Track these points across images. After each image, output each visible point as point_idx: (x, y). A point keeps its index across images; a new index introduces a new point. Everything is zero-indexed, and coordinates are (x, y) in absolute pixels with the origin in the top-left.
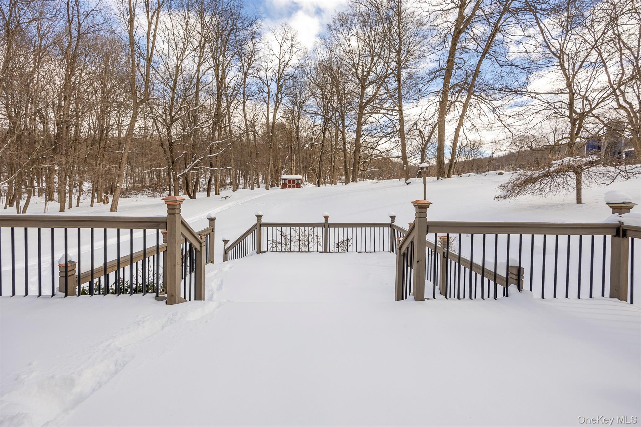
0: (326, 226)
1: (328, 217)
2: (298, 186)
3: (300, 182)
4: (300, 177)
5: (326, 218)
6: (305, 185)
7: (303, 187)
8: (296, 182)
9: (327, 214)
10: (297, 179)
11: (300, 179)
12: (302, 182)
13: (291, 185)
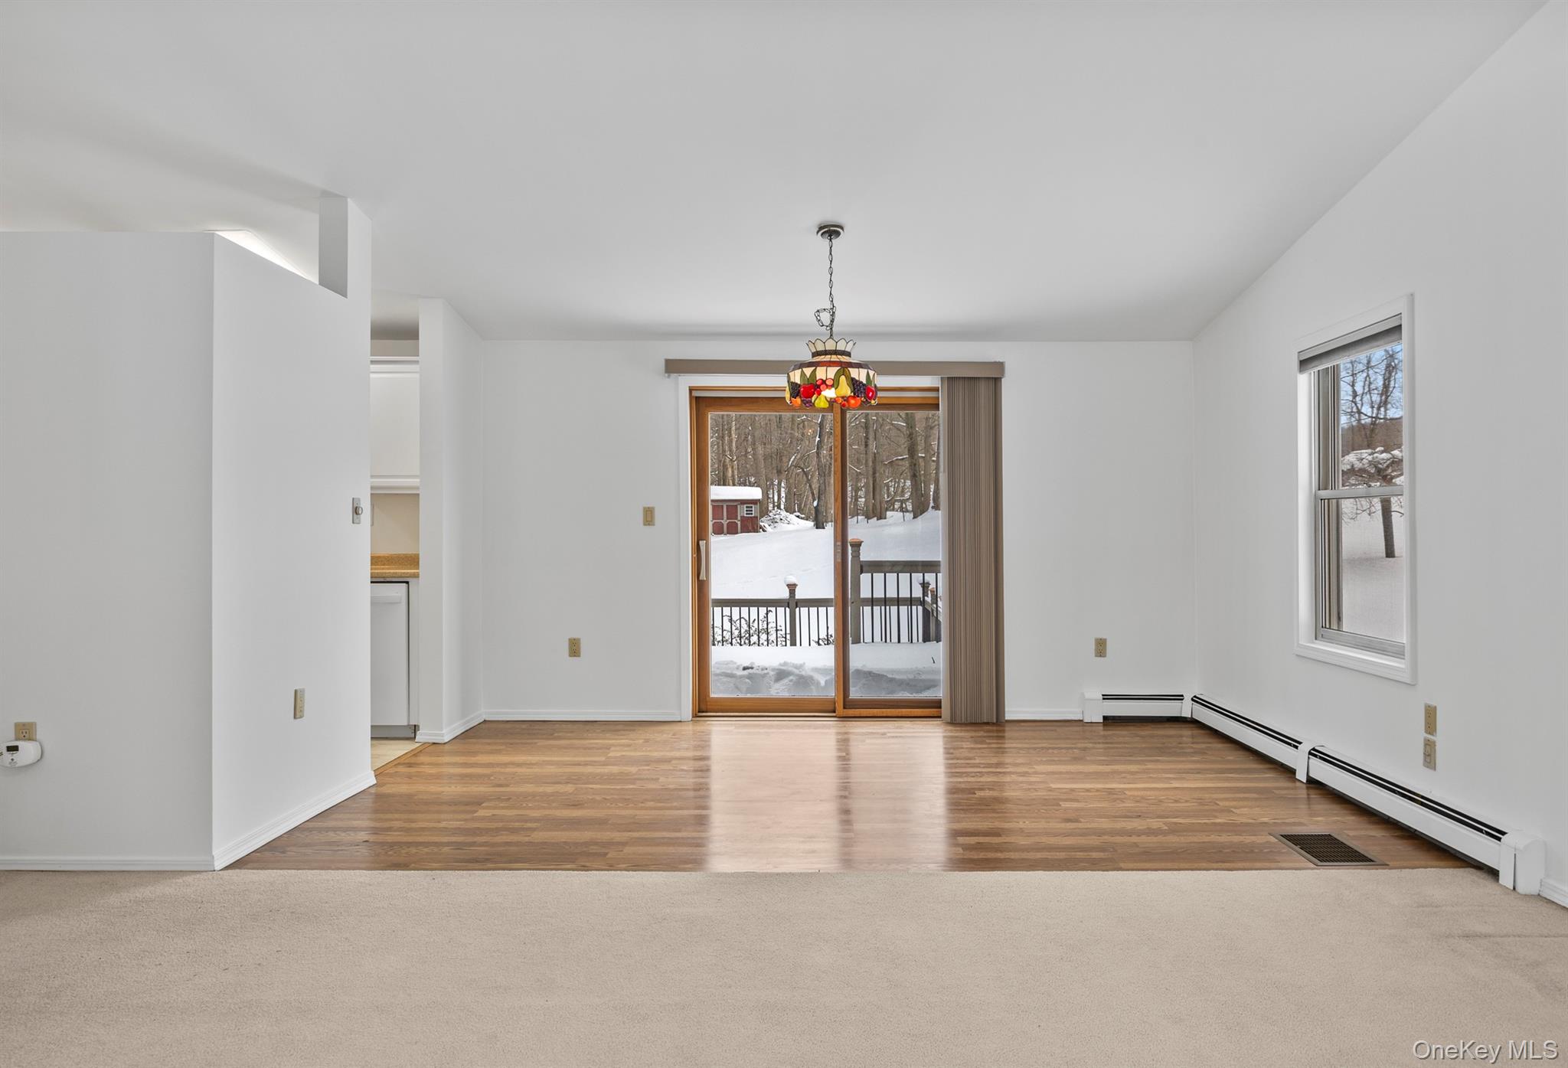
0: (792, 604)
1: (795, 585)
2: (751, 526)
3: (755, 511)
4: (755, 493)
5: (792, 588)
6: (774, 521)
7: (768, 529)
8: (742, 511)
9: (792, 580)
10: (743, 502)
11: (754, 502)
12: (765, 512)
13: (725, 522)
